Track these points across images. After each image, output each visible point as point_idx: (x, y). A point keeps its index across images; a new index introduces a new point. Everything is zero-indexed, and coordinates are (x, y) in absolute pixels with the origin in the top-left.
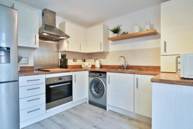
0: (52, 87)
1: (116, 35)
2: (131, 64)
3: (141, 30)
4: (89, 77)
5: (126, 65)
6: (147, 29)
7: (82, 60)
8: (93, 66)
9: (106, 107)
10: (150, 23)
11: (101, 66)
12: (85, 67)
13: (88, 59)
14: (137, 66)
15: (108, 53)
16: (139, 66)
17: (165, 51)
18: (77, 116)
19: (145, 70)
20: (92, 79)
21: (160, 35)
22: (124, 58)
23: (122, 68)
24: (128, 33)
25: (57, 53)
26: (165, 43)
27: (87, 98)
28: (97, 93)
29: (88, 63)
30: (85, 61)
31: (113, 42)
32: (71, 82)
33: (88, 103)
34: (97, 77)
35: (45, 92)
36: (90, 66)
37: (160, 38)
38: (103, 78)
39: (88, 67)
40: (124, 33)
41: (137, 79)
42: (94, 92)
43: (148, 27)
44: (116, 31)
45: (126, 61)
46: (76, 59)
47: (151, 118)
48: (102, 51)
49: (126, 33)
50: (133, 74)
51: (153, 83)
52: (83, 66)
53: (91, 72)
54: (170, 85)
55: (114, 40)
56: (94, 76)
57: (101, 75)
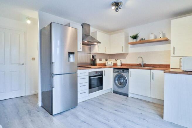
0: (92, 78)
1: (135, 40)
2: (147, 63)
3: (156, 37)
4: (113, 72)
5: (143, 63)
6: (160, 36)
7: (105, 59)
8: (115, 64)
9: (128, 94)
10: (162, 32)
11: (122, 65)
12: (108, 65)
13: (110, 59)
14: (151, 65)
15: (127, 54)
16: (153, 65)
17: (174, 53)
18: (108, 99)
19: (158, 67)
20: (116, 74)
21: (170, 41)
22: (142, 58)
23: (140, 65)
24: (145, 39)
25: (90, 54)
26: (174, 48)
27: (111, 89)
28: (120, 85)
29: (111, 62)
30: (107, 60)
31: (132, 45)
32: (102, 75)
33: (112, 92)
34: (121, 72)
35: (88, 82)
36: (112, 64)
37: (170, 43)
38: (125, 73)
39: (111, 65)
40: (142, 39)
41: (153, 73)
42: (118, 84)
43: (161, 36)
44: (135, 37)
45: (143, 60)
46: (101, 59)
47: (164, 100)
48: (124, 52)
49: (143, 39)
50: (150, 70)
51: (165, 74)
52: (106, 64)
53: (115, 69)
54: (175, 74)
55: (132, 44)
56: (118, 72)
57: (124, 71)
